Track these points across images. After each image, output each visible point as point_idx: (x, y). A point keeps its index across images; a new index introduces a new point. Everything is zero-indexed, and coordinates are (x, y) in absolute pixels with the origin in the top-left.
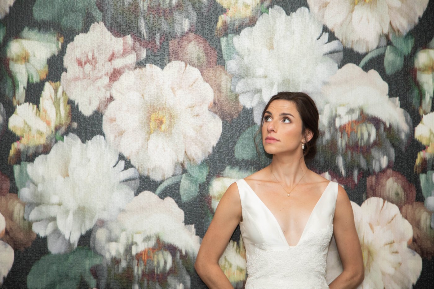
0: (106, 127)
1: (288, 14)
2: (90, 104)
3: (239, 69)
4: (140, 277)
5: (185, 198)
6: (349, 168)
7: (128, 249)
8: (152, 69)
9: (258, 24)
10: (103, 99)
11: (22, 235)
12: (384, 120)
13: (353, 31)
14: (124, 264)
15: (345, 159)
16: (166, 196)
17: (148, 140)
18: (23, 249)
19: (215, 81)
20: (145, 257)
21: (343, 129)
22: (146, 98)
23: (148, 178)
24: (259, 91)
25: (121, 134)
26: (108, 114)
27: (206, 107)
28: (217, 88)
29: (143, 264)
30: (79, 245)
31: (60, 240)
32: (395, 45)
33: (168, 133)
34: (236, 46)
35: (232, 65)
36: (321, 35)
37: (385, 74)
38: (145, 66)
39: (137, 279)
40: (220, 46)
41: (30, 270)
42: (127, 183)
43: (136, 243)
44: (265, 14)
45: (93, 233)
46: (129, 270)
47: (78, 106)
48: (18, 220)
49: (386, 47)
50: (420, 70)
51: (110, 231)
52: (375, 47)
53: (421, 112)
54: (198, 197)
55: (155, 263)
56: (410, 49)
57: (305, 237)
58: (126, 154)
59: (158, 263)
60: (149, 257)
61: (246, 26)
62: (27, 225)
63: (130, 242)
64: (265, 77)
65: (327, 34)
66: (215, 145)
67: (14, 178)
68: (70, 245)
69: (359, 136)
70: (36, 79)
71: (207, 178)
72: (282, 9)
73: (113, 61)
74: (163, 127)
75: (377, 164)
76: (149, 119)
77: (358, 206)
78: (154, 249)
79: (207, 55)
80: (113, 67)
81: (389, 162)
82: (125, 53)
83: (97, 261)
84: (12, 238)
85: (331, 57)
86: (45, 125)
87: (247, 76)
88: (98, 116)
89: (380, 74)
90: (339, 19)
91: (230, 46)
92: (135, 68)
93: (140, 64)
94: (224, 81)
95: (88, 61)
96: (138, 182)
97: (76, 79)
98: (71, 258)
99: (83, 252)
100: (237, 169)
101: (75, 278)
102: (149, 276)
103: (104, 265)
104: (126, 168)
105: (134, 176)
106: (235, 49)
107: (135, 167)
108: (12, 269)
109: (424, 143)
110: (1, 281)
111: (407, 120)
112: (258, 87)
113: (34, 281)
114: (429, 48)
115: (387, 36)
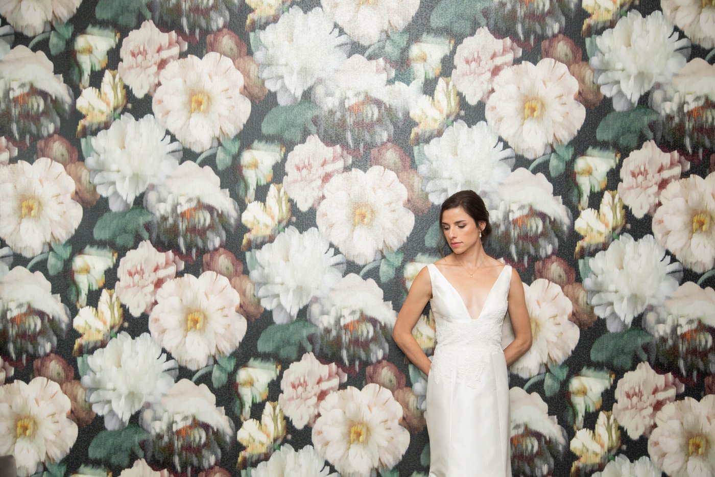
0: (319, 221)
1: (469, 126)
2: (306, 201)
3: (428, 172)
4: (348, 343)
5: (383, 279)
6: (521, 255)
7: (338, 321)
8: (356, 172)
9: (445, 134)
10: (316, 198)
11: (253, 308)
12: (549, 215)
13: (523, 141)
14: (334, 333)
15: (517, 247)
16: (368, 277)
17: (353, 231)
18: (253, 320)
19: (408, 182)
20: (351, 327)
21: (515, 222)
22: (352, 197)
23: (353, 262)
24: (445, 190)
25: (331, 226)
26: (320, 210)
27: (401, 204)
28: (411, 188)
29: (349, 333)
30: (297, 317)
31: (283, 313)
32: (558, 152)
33: (370, 225)
34: (426, 153)
35: (423, 169)
36: (497, 144)
37: (550, 177)
38: (351, 170)
39: (345, 345)
40: (413, 153)
41: (259, 337)
42: (336, 266)
43: (344, 316)
44: (451, 127)
45: (309, 307)
46: (338, 338)
47: (296, 203)
48: (250, 296)
49: (551, 154)
50: (578, 173)
51: (323, 306)
52: (542, 154)
53: (580, 208)
54: (395, 278)
55: (360, 333)
56: (570, 156)
57: (485, 312)
58: (335, 243)
59: (362, 332)
60: (354, 328)
61: (435, 137)
62: (256, 300)
63: (339, 315)
64: (451, 179)
65: (502, 143)
66: (409, 236)
67: (246, 263)
68: (290, 316)
69: (529, 228)
70: (263, 182)
71: (402, 263)
72: (464, 122)
73: (324, 167)
74: (366, 220)
75: (544, 251)
76: (354, 214)
77: (527, 286)
78: (358, 321)
79: (402, 160)
80: (325, 171)
81: (554, 249)
82: (335, 159)
83: (312, 330)
84: (245, 311)
85: (505, 162)
86: (271, 219)
87: (435, 178)
89: (546, 176)
90: (512, 131)
91: (421, 153)
92: (343, 172)
93: (347, 169)
94: (416, 182)
95: (305, 167)
96: (345, 266)
97: (295, 181)
98: (292, 327)
99: (301, 323)
100: (427, 255)
101: (295, 344)
102: (354, 343)
103: (318, 333)
104: (335, 254)
105: (342, 261)
106: (425, 155)
107: (342, 254)
108: (245, 336)
109: (582, 233)
110: (238, 345)
111: (568, 215)
112: (445, 187)
113: (263, 346)
114: (586, 155)
115: (552, 146)
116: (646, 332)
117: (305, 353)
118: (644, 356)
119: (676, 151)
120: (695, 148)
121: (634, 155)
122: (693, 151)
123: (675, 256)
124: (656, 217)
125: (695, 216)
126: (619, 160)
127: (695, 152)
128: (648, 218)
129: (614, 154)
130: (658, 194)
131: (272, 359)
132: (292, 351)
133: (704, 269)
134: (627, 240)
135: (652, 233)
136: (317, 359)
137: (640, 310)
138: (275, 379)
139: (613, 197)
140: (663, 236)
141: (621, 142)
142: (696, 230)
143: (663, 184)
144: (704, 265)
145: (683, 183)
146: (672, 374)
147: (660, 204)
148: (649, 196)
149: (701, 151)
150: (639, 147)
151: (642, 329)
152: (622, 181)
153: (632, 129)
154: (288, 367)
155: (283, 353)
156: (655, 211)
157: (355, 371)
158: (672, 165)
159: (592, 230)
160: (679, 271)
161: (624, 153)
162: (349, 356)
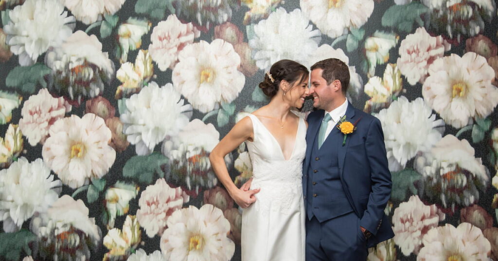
0: (174, 78)
1: (288, 12)
2: (165, 64)
3: (257, 45)
4: (191, 173)
5: (220, 124)
7: (184, 155)
8: (203, 43)
9: (270, 17)
10: (173, 61)
11: (121, 142)
13: (328, 24)
14: (181, 164)
16: (209, 122)
17: (199, 87)
18: (121, 151)
19: (242, 52)
20: (194, 160)
22: (199, 61)
23: (198, 111)
24: (268, 59)
25: (183, 83)
26: (175, 71)
27: (235, 68)
28: (243, 56)
29: (193, 165)
30: (154, 151)
31: (143, 148)
32: (353, 33)
33: (212, 83)
34: (256, 31)
35: (252, 42)
36: (308, 26)
37: (347, 52)
38: (199, 41)
39: (189, 174)
40: (246, 31)
41: (124, 165)
42: (185, 113)
43: (189, 151)
44: (274, 12)
45: (163, 144)
46: (184, 168)
47: (157, 65)
48: (119, 133)
50: (368, 50)
51: (174, 143)
52: (341, 35)
53: (368, 76)
54: (228, 124)
55: (200, 164)
56: (362, 37)
58: (185, 96)
59: (202, 164)
60: (196, 160)
61: (262, 19)
62: (124, 136)
63: (186, 150)
64: (273, 50)
65: (312, 25)
66: (240, 92)
67: (118, 108)
68: (149, 150)
70: (134, 48)
71: (234, 112)
72: (284, 9)
73: (180, 38)
74: (209, 79)
76: (200, 74)
78: (200, 156)
79: (237, 35)
80: (180, 41)
82: (188, 33)
83: (165, 161)
84: (115, 145)
85: (314, 40)
86: (138, 76)
87: (261, 49)
88: (169, 71)
89: (344, 51)
90: (319, 17)
91: (252, 30)
92: (194, 43)
93: (196, 40)
94: (248, 52)
95: (165, 38)
96: (192, 113)
97: (158, 48)
98: (149, 158)
99: (157, 155)
100: (253, 107)
101: (151, 172)
102: (196, 172)
103: (169, 164)
104: (185, 104)
105: (189, 109)
106: (254, 32)
107: (190, 104)
108: (114, 163)
109: (370, 95)
110: (108, 170)
111: (359, 81)
112: (268, 57)
113: (127, 172)
114: (373, 37)
115: (348, 29)
116: (417, 172)
117: (159, 178)
118: (415, 191)
119: (440, 36)
120: (455, 34)
121: (409, 37)
122: (453, 36)
123: (439, 115)
124: (425, 85)
125: (454, 85)
126: (398, 41)
127: (455, 37)
128: (419, 85)
129: (395, 37)
130: (427, 67)
131: (133, 182)
132: (149, 177)
133: (461, 125)
134: (403, 101)
135: (422, 97)
136: (167, 183)
137: (412, 155)
138: (135, 198)
139: (394, 69)
140: (430, 99)
141: (400, 28)
142: (455, 95)
143: (431, 60)
144: (461, 122)
145: (445, 60)
146: (436, 205)
147: (428, 75)
148: (420, 69)
149: (459, 36)
150: (413, 32)
151: (414, 170)
152: (400, 57)
153: (408, 18)
154: (145, 189)
155: (142, 178)
156: (425, 80)
157: (196, 194)
158: (438, 46)
159: (377, 93)
160: (442, 126)
161: (402, 35)
162: (191, 182)
